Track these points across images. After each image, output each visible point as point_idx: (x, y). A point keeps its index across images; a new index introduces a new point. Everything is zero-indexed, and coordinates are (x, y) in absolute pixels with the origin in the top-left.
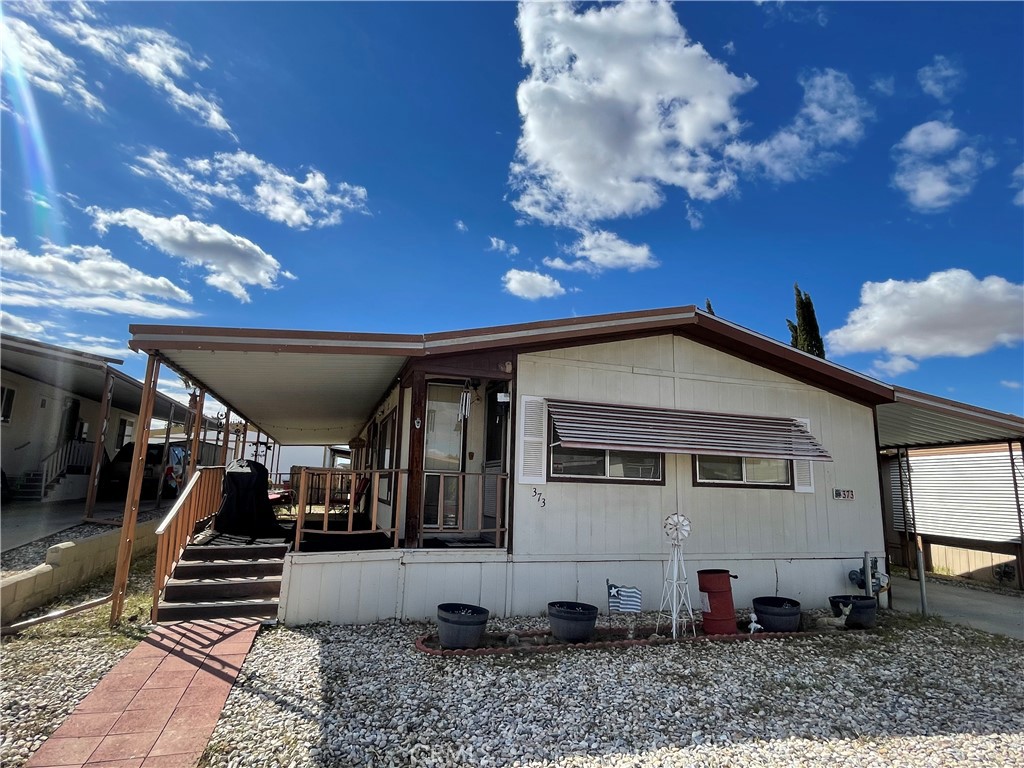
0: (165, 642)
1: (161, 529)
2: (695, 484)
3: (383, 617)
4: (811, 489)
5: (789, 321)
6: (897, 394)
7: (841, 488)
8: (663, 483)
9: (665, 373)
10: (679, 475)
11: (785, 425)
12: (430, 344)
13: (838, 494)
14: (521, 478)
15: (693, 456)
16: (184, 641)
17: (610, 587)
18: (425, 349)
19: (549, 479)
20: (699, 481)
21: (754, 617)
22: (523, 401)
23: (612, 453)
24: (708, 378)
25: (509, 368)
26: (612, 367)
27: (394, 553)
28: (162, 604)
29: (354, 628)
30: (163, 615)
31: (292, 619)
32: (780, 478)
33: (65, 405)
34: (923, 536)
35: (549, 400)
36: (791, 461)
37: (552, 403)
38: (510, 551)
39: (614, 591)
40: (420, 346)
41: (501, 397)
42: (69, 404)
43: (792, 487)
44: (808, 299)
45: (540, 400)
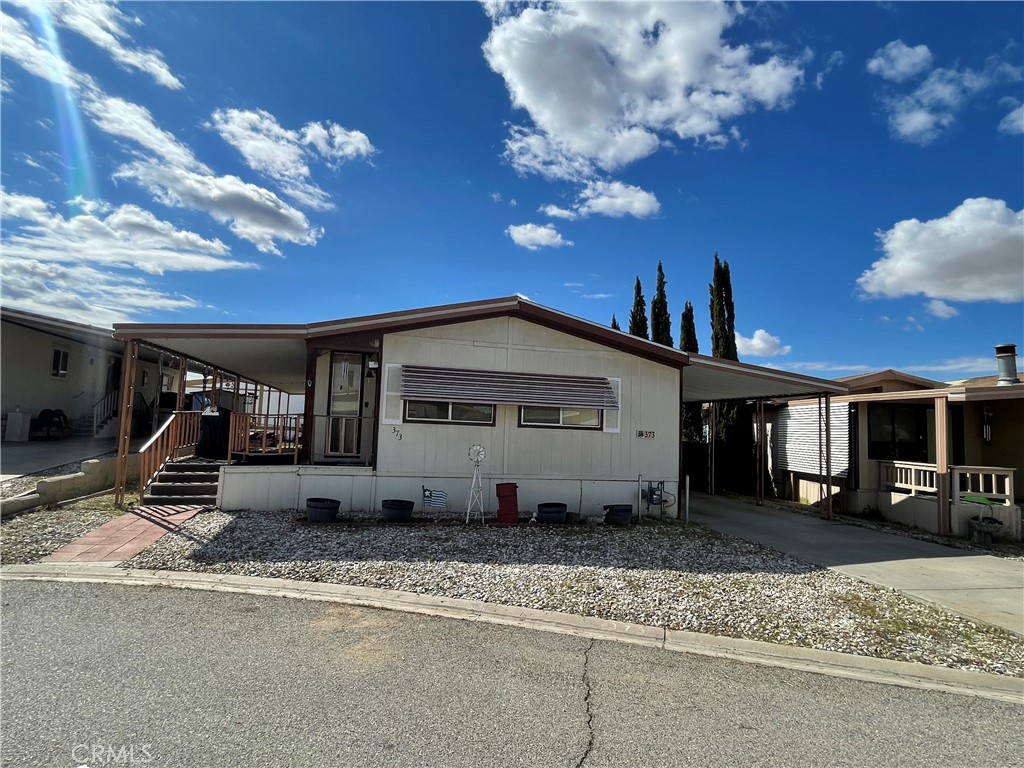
0: (143, 514)
1: (142, 450)
2: (520, 425)
3: (285, 507)
4: (617, 431)
7: (643, 430)
8: (493, 425)
9: (500, 345)
10: (507, 420)
11: (599, 383)
12: (311, 331)
13: (641, 434)
14: (384, 420)
15: (520, 407)
16: (155, 514)
17: (425, 491)
18: (308, 334)
19: (405, 421)
20: (522, 423)
21: (535, 515)
22: (387, 367)
23: (453, 404)
25: (377, 345)
26: (457, 342)
27: (293, 468)
28: (147, 496)
29: (266, 514)
30: (147, 502)
31: (225, 506)
32: (591, 422)
33: (109, 363)
34: (795, 473)
35: (407, 367)
36: (602, 411)
37: (407, 369)
38: (375, 469)
39: (427, 493)
40: (302, 332)
41: (370, 365)
42: (113, 362)
43: (601, 429)
45: (400, 366)
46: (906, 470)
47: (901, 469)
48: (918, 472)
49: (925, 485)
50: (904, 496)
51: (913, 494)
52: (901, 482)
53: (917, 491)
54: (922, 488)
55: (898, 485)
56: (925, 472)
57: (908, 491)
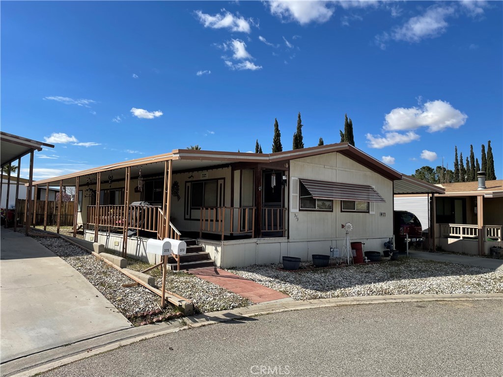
2: (342, 211)
4: (374, 213)
5: (341, 131)
6: (403, 177)
7: (383, 212)
8: (332, 211)
10: (337, 208)
11: (367, 188)
13: (381, 214)
14: (292, 210)
15: (341, 201)
18: (269, 160)
19: (300, 210)
21: (366, 258)
22: (292, 179)
23: (318, 200)
24: (347, 170)
26: (318, 166)
27: (254, 240)
32: (365, 208)
36: (369, 202)
37: (301, 180)
38: (288, 238)
39: (332, 250)
40: (268, 158)
41: (284, 178)
43: (369, 212)
44: (351, 122)
45: (297, 179)
46: (456, 228)
47: (453, 228)
48: (464, 229)
49: (468, 234)
50: (456, 240)
51: (461, 238)
52: (453, 233)
53: (464, 238)
54: (466, 236)
55: (451, 235)
56: (468, 229)
57: (459, 237)
